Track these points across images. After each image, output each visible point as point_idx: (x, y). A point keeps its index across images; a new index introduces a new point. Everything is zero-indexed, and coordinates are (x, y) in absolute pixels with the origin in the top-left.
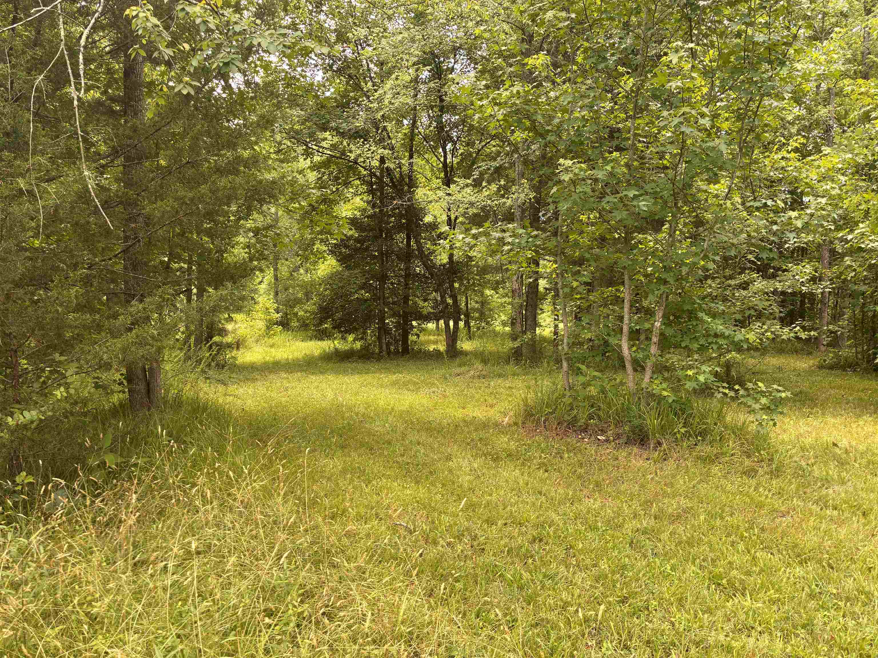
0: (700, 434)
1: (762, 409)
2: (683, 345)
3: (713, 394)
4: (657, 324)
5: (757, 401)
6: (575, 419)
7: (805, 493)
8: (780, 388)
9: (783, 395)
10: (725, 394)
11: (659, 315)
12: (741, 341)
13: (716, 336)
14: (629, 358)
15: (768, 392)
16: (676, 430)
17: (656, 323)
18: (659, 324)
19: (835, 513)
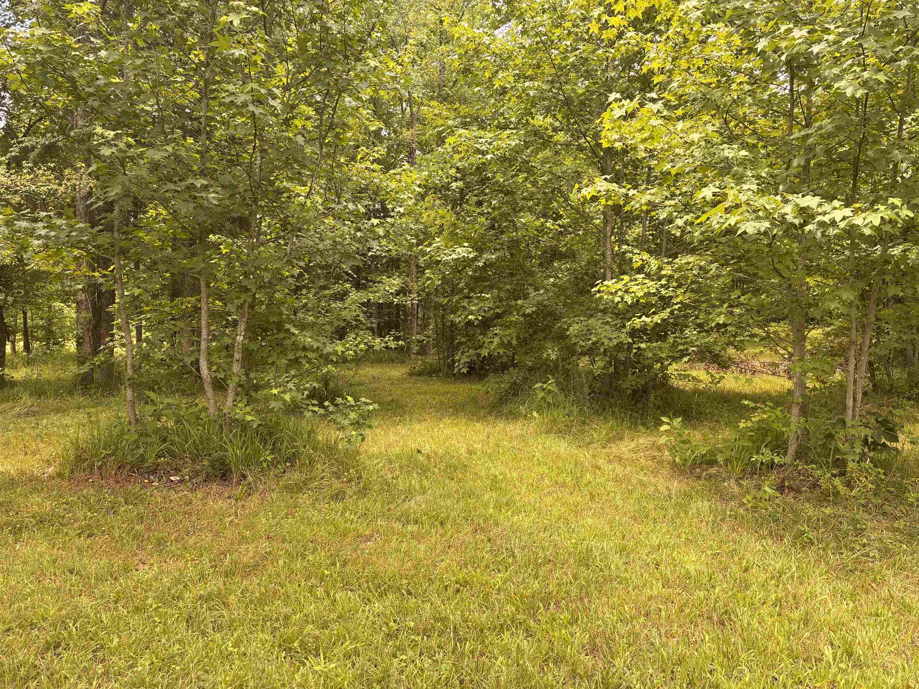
0: (288, 459)
1: (351, 424)
2: (270, 361)
3: (302, 413)
4: (240, 338)
5: (346, 415)
6: (143, 459)
7: (389, 510)
8: (368, 401)
9: (371, 408)
10: (314, 412)
11: (242, 327)
12: (330, 354)
13: (305, 349)
14: (209, 380)
15: (357, 405)
16: (262, 459)
17: (238, 337)
18: (242, 338)
19: (416, 528)
